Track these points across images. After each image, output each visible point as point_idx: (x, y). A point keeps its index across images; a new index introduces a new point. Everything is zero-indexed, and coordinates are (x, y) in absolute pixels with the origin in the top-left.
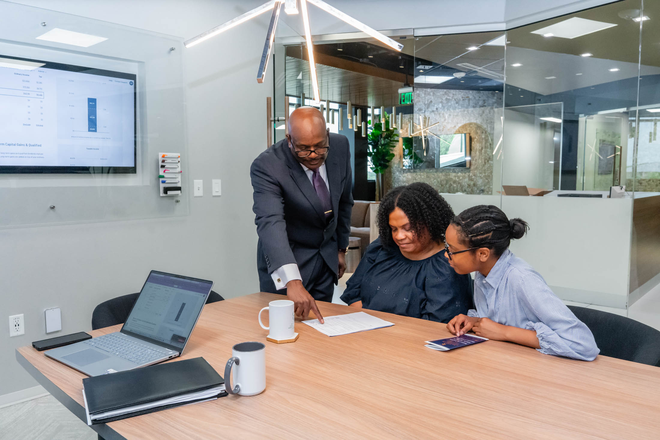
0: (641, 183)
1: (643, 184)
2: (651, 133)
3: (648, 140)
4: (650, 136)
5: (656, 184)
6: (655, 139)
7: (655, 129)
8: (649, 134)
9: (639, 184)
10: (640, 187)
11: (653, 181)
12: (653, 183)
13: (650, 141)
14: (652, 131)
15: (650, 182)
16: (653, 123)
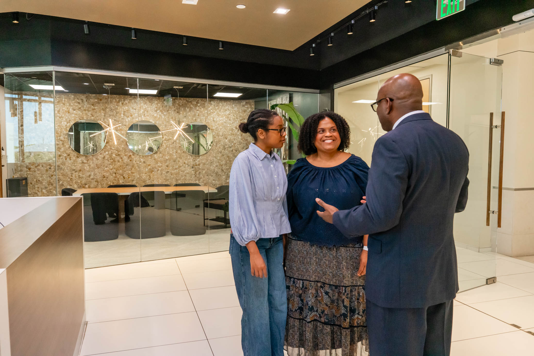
0: (29, 169)
1: (32, 170)
2: (35, 112)
3: (34, 121)
4: (36, 116)
5: (46, 168)
6: (41, 120)
7: (40, 109)
8: (34, 113)
9: (28, 170)
10: (28, 172)
11: (42, 166)
12: (42, 168)
13: (36, 121)
14: (37, 111)
15: (38, 167)
16: (37, 103)
